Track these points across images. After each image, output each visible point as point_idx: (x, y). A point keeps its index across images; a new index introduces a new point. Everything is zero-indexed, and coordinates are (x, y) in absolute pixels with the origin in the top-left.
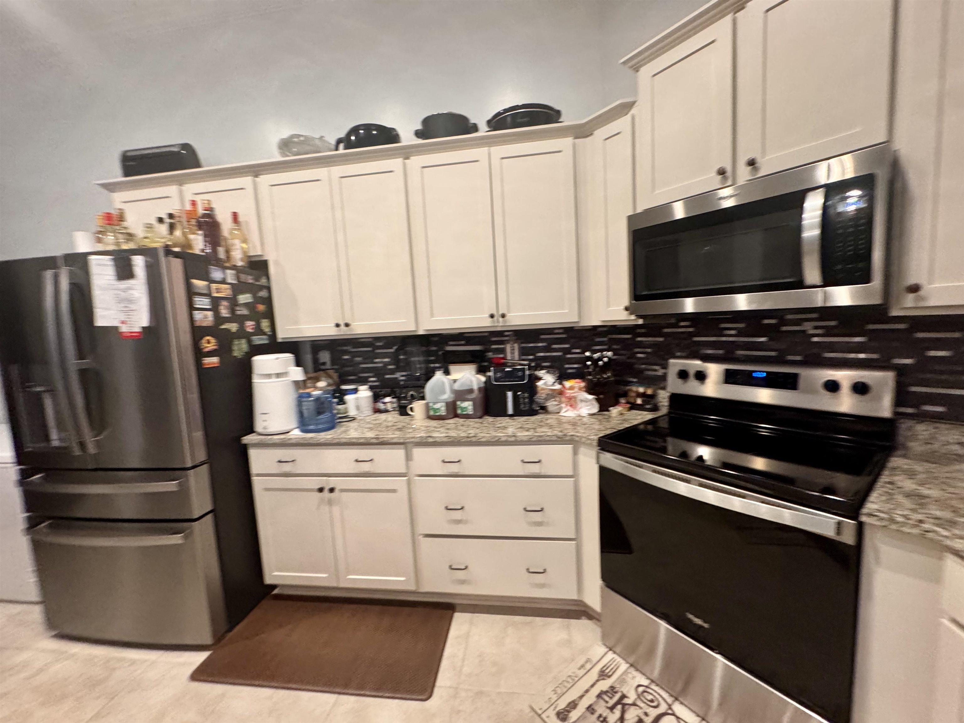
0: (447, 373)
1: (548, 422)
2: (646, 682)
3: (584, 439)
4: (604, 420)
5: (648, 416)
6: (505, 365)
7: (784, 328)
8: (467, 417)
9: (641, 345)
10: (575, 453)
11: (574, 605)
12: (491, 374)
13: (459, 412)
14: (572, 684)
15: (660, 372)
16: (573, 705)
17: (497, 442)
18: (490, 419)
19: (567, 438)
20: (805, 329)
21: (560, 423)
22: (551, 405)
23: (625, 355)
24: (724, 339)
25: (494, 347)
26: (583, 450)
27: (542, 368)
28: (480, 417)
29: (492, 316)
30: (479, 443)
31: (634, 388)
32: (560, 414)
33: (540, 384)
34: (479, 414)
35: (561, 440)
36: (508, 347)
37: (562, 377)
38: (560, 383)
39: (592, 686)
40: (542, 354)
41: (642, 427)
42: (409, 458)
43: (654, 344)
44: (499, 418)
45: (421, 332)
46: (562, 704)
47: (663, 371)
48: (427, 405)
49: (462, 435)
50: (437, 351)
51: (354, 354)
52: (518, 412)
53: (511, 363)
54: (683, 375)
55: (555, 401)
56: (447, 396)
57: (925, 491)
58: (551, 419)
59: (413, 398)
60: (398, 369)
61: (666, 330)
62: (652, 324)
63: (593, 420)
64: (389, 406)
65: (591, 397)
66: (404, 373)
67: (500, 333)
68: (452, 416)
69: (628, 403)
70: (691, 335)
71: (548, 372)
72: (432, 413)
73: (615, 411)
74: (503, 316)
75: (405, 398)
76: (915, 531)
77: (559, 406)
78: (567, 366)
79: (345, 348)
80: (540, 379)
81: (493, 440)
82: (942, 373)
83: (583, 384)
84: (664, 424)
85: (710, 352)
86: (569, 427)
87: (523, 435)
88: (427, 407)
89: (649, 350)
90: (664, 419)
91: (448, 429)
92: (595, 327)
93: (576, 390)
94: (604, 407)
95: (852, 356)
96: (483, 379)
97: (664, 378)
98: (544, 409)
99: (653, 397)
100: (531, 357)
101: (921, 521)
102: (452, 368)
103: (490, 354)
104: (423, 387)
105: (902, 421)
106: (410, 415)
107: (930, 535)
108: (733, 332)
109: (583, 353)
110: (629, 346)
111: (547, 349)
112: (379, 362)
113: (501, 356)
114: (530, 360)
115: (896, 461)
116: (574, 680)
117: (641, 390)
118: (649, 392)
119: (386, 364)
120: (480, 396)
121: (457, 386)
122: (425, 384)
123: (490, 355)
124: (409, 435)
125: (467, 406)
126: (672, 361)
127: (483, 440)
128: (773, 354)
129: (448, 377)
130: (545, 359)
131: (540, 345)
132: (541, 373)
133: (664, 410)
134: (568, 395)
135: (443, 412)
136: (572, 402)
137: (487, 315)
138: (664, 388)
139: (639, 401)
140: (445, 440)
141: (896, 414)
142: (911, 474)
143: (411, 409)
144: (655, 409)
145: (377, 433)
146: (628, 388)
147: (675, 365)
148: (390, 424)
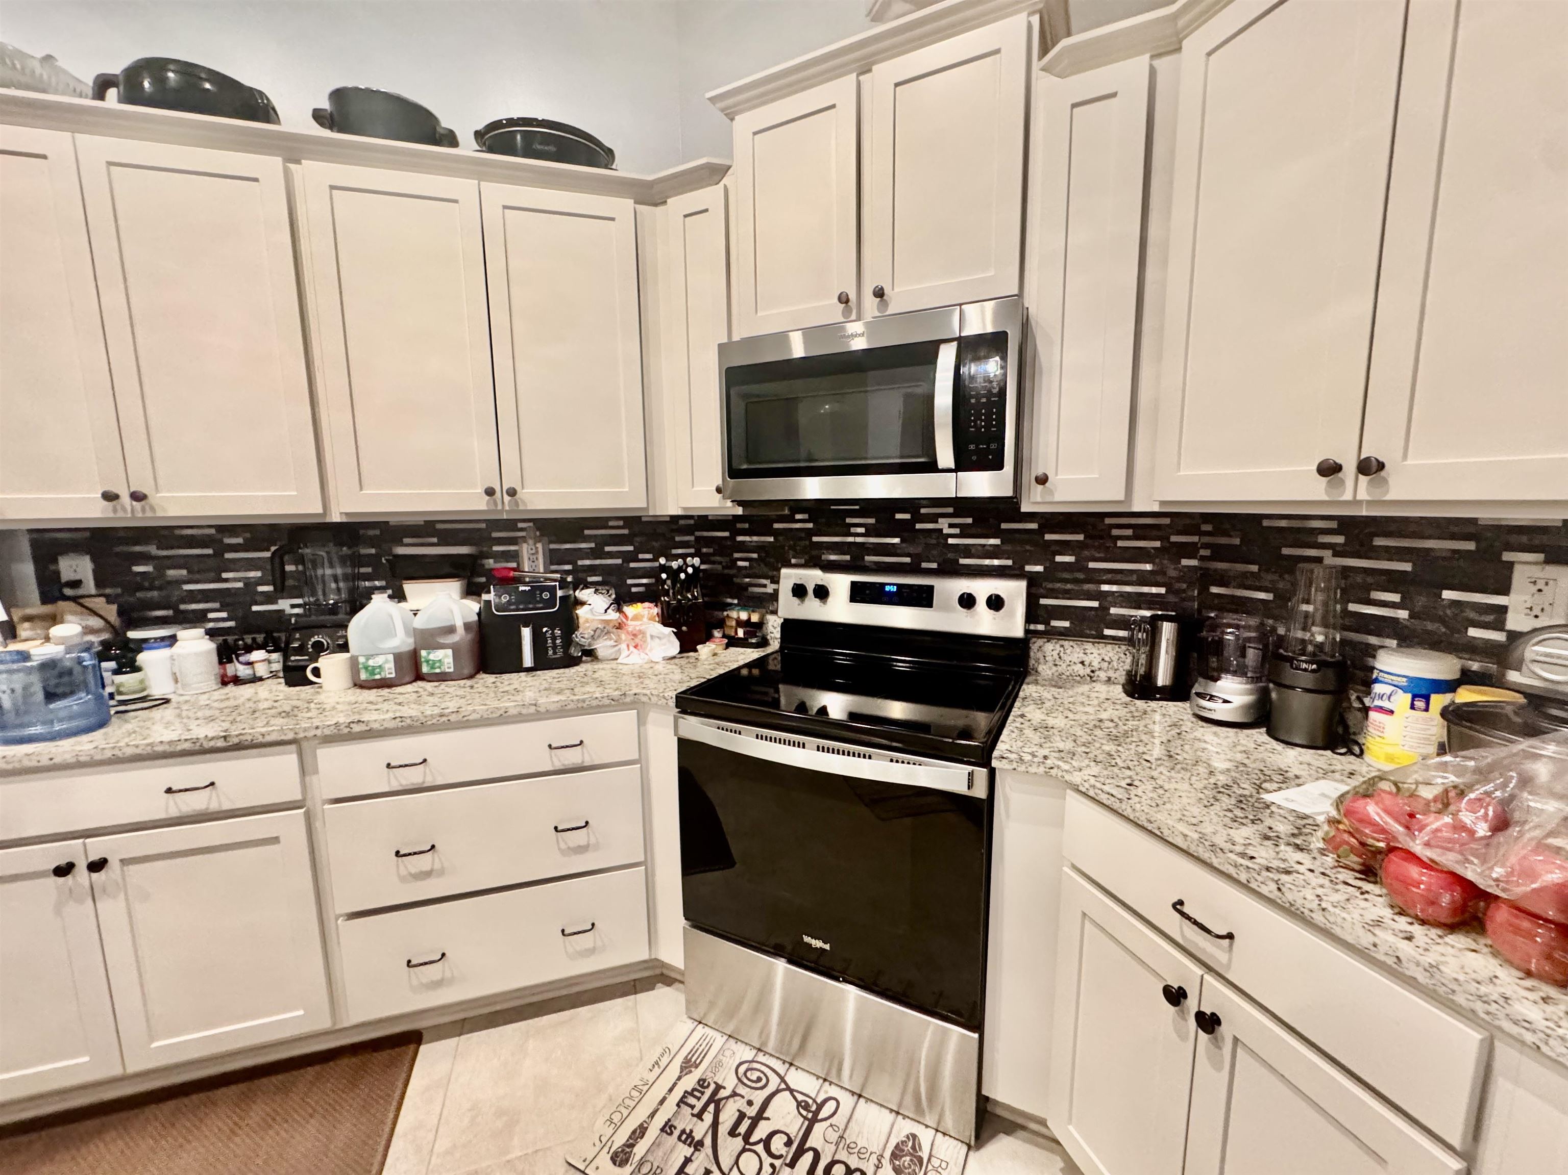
0: (399, 596)
1: (596, 675)
2: (749, 1054)
3: (654, 699)
4: (689, 665)
5: (752, 654)
6: (520, 581)
7: (918, 526)
8: (442, 677)
9: (743, 547)
10: (641, 721)
11: (646, 969)
12: (490, 597)
13: (425, 669)
14: (637, 1100)
15: (770, 588)
16: (640, 1132)
17: (503, 719)
18: (490, 679)
19: (628, 700)
20: (941, 527)
21: (617, 674)
22: (602, 647)
23: (720, 563)
24: (850, 539)
25: (495, 548)
26: (653, 716)
27: (587, 586)
28: (471, 677)
29: (490, 492)
30: (465, 724)
31: (734, 614)
32: (619, 661)
33: (581, 612)
34: (467, 671)
35: (617, 704)
36: (525, 550)
37: (622, 599)
38: (619, 610)
39: (671, 1090)
40: (587, 562)
41: (745, 672)
42: (305, 770)
43: (758, 546)
44: (506, 676)
45: (336, 518)
46: (621, 1139)
47: (774, 586)
48: (354, 662)
49: (428, 713)
50: (378, 556)
51: (163, 564)
52: (542, 663)
53: (530, 577)
54: (799, 591)
55: (611, 639)
56: (402, 642)
57: (1051, 722)
58: (601, 670)
59: (319, 648)
60: (282, 591)
61: (776, 526)
62: (757, 516)
63: (670, 667)
64: (261, 670)
65: (669, 630)
66: (299, 601)
67: (511, 524)
68: (407, 679)
69: (724, 636)
70: (810, 533)
71: (596, 591)
72: (363, 676)
73: (704, 650)
74: (512, 493)
75: (301, 650)
76: (1041, 770)
77: (617, 648)
78: (629, 582)
79: (138, 549)
80: (583, 603)
81: (494, 715)
82: (1066, 581)
83: (656, 610)
84: (775, 665)
85: (833, 557)
86: (633, 681)
87: (549, 701)
88: (354, 664)
89: (755, 556)
90: (775, 658)
91: (400, 704)
92: (675, 519)
93: (645, 619)
94: (688, 645)
95: (987, 562)
96: (472, 607)
97: (775, 596)
98: (590, 653)
99: (760, 625)
100: (568, 567)
101: (1045, 757)
102: (409, 588)
103: (491, 561)
104: (346, 627)
105: (1034, 640)
106: (312, 683)
107: (1053, 772)
108: (861, 530)
109: (655, 559)
110: (726, 548)
111: (597, 553)
112: (233, 581)
113: (514, 565)
114: (568, 572)
115: (1028, 690)
116: (641, 1091)
117: (744, 616)
118: (755, 618)
119: (250, 585)
120: (470, 636)
121: (419, 623)
122: (349, 621)
123: (490, 563)
124: (307, 722)
125: (443, 659)
126: (784, 571)
127: (474, 716)
128: (907, 560)
129: (403, 604)
130: (592, 570)
131: (583, 545)
132: (584, 594)
133: (775, 645)
134: (630, 629)
135: (389, 671)
136: (638, 640)
137: (480, 490)
138: (775, 612)
139: (741, 633)
140: (392, 725)
141: (1027, 631)
142: (1040, 702)
143: (317, 672)
144: (764, 643)
145: (226, 725)
146: (725, 613)
147: (788, 577)
148: (262, 706)
